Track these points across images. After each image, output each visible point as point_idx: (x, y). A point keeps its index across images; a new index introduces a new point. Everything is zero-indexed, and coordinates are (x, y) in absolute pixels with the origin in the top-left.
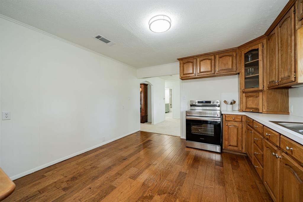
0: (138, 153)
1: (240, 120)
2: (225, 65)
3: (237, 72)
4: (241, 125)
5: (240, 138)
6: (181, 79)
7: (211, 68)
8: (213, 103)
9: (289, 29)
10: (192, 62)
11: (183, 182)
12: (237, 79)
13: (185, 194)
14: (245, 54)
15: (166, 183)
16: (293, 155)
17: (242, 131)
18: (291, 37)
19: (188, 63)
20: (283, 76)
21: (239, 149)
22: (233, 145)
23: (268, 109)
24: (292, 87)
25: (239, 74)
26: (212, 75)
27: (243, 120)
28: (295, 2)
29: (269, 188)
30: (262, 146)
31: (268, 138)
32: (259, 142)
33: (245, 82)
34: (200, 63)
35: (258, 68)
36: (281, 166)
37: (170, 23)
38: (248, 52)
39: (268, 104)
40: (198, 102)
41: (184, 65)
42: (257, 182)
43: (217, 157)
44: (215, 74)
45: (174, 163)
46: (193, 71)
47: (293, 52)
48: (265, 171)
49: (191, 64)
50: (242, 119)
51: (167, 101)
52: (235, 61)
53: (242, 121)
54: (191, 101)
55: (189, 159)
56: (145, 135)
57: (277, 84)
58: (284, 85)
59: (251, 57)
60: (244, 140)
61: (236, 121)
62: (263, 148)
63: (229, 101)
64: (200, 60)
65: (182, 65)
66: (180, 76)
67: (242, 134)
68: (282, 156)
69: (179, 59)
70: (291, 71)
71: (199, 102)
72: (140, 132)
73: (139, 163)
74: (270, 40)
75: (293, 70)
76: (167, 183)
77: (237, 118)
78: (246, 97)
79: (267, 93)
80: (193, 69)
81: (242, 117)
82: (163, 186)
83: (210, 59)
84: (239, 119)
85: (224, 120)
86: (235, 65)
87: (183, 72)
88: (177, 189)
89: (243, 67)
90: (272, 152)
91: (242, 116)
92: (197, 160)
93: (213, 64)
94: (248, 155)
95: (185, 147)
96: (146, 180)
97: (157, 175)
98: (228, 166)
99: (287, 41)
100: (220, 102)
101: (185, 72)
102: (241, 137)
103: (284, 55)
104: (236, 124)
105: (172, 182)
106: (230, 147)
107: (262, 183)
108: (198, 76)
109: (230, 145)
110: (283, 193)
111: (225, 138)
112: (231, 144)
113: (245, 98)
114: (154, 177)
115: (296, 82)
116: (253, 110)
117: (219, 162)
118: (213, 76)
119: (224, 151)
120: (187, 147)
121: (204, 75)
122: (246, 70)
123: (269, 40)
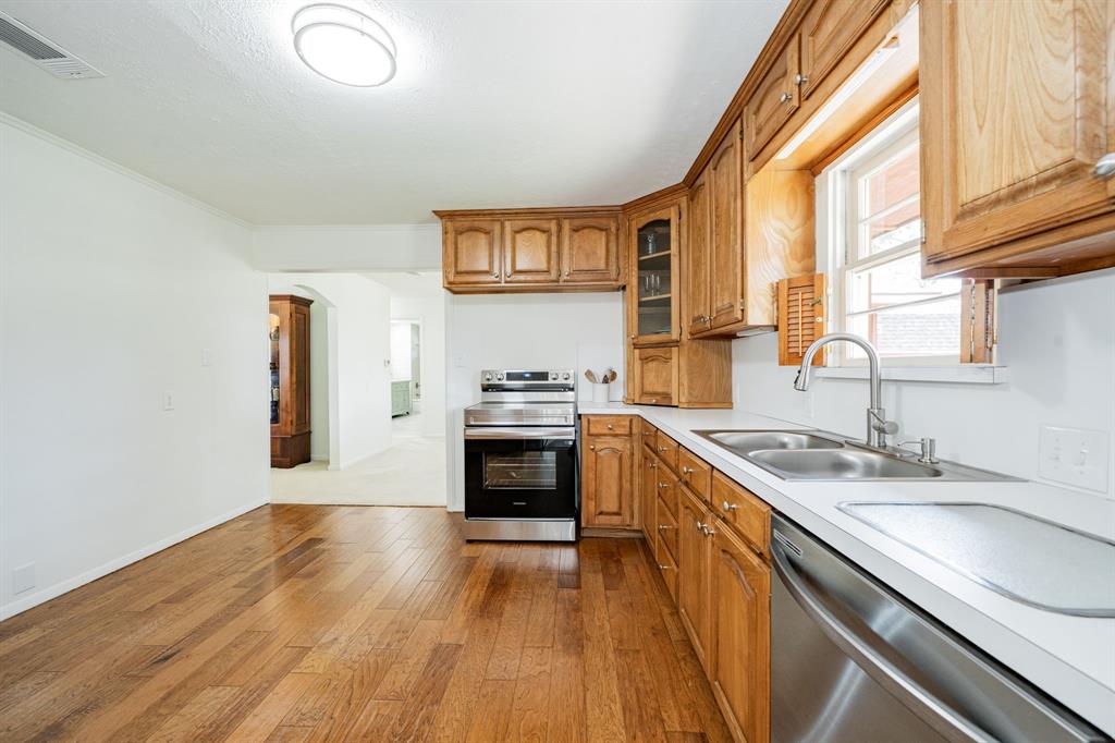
0: (249, 611)
1: (627, 431)
2: (588, 257)
3: (621, 283)
4: (629, 446)
5: (626, 485)
6: (448, 288)
7: (549, 262)
8: (555, 379)
9: (732, 179)
10: (487, 233)
11: (446, 685)
12: (620, 305)
13: (447, 734)
14: (639, 230)
15: (374, 714)
16: (737, 525)
17: (632, 466)
18: (735, 200)
19: (475, 233)
20: (719, 304)
21: (623, 521)
22: (609, 510)
23: (690, 394)
24: (738, 335)
25: (624, 288)
26: (550, 285)
27: (635, 431)
28: (742, 111)
29: (690, 624)
30: (676, 505)
31: (688, 480)
32: (668, 494)
33: (640, 315)
34: (514, 241)
35: (670, 277)
36: (713, 556)
37: (392, 57)
38: (645, 227)
39: (691, 381)
40: (508, 374)
41: (460, 238)
42: (666, 611)
43: (566, 559)
44: (561, 283)
45: (414, 617)
46: (491, 264)
47: (739, 241)
48: (681, 576)
49: (482, 239)
50: (631, 428)
51: (403, 372)
52: (613, 249)
53: (631, 434)
54: (483, 372)
55: (472, 587)
56: (291, 522)
57: (708, 325)
58: (723, 330)
59: (655, 241)
60: (636, 493)
61: (616, 436)
62: (677, 510)
63: (600, 375)
64: (516, 229)
65: (451, 236)
66: (446, 277)
67: (632, 474)
68: (717, 528)
69: (440, 214)
70: (735, 294)
71: (510, 376)
72: (269, 510)
73: (244, 660)
74: (695, 201)
75: (739, 291)
76: (379, 709)
77: (619, 426)
78: (641, 359)
79: (689, 349)
80: (491, 256)
81: (631, 421)
82: (361, 727)
83: (544, 232)
84: (624, 426)
85: (585, 432)
86: (614, 260)
87: (456, 266)
88: (418, 721)
89: (636, 269)
90: (695, 520)
91: (632, 418)
92: (500, 582)
93: (554, 248)
94: (647, 536)
95: (460, 541)
96: (278, 728)
97: (335, 688)
98: (595, 581)
99: (728, 210)
100: (576, 376)
101: (463, 267)
102: (628, 484)
103: (723, 247)
104: (617, 444)
105: (398, 697)
106: (601, 517)
107: (676, 612)
108: (506, 282)
109: (601, 513)
110: (717, 634)
111: (588, 493)
112: (604, 508)
113: (640, 362)
114: (318, 706)
115: (744, 322)
116: (658, 398)
117: (569, 574)
118: (554, 288)
119: (585, 534)
120: (470, 542)
121: (525, 282)
122: (641, 280)
123: (692, 200)
